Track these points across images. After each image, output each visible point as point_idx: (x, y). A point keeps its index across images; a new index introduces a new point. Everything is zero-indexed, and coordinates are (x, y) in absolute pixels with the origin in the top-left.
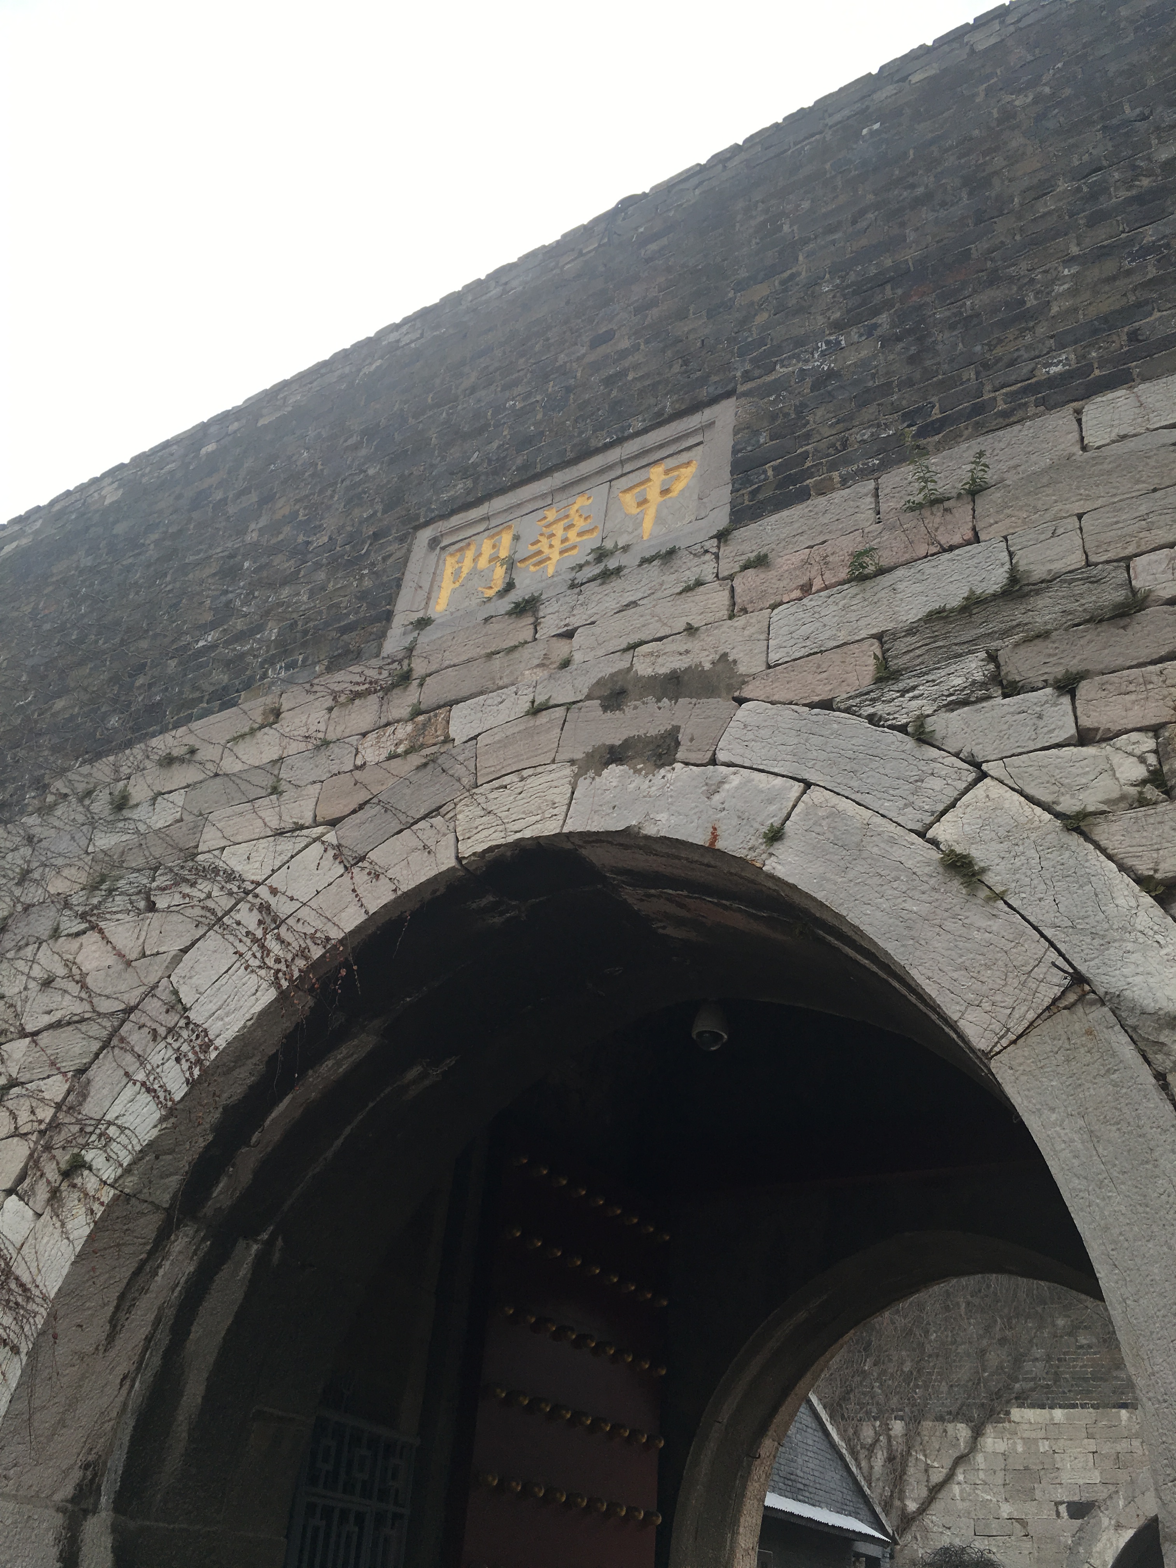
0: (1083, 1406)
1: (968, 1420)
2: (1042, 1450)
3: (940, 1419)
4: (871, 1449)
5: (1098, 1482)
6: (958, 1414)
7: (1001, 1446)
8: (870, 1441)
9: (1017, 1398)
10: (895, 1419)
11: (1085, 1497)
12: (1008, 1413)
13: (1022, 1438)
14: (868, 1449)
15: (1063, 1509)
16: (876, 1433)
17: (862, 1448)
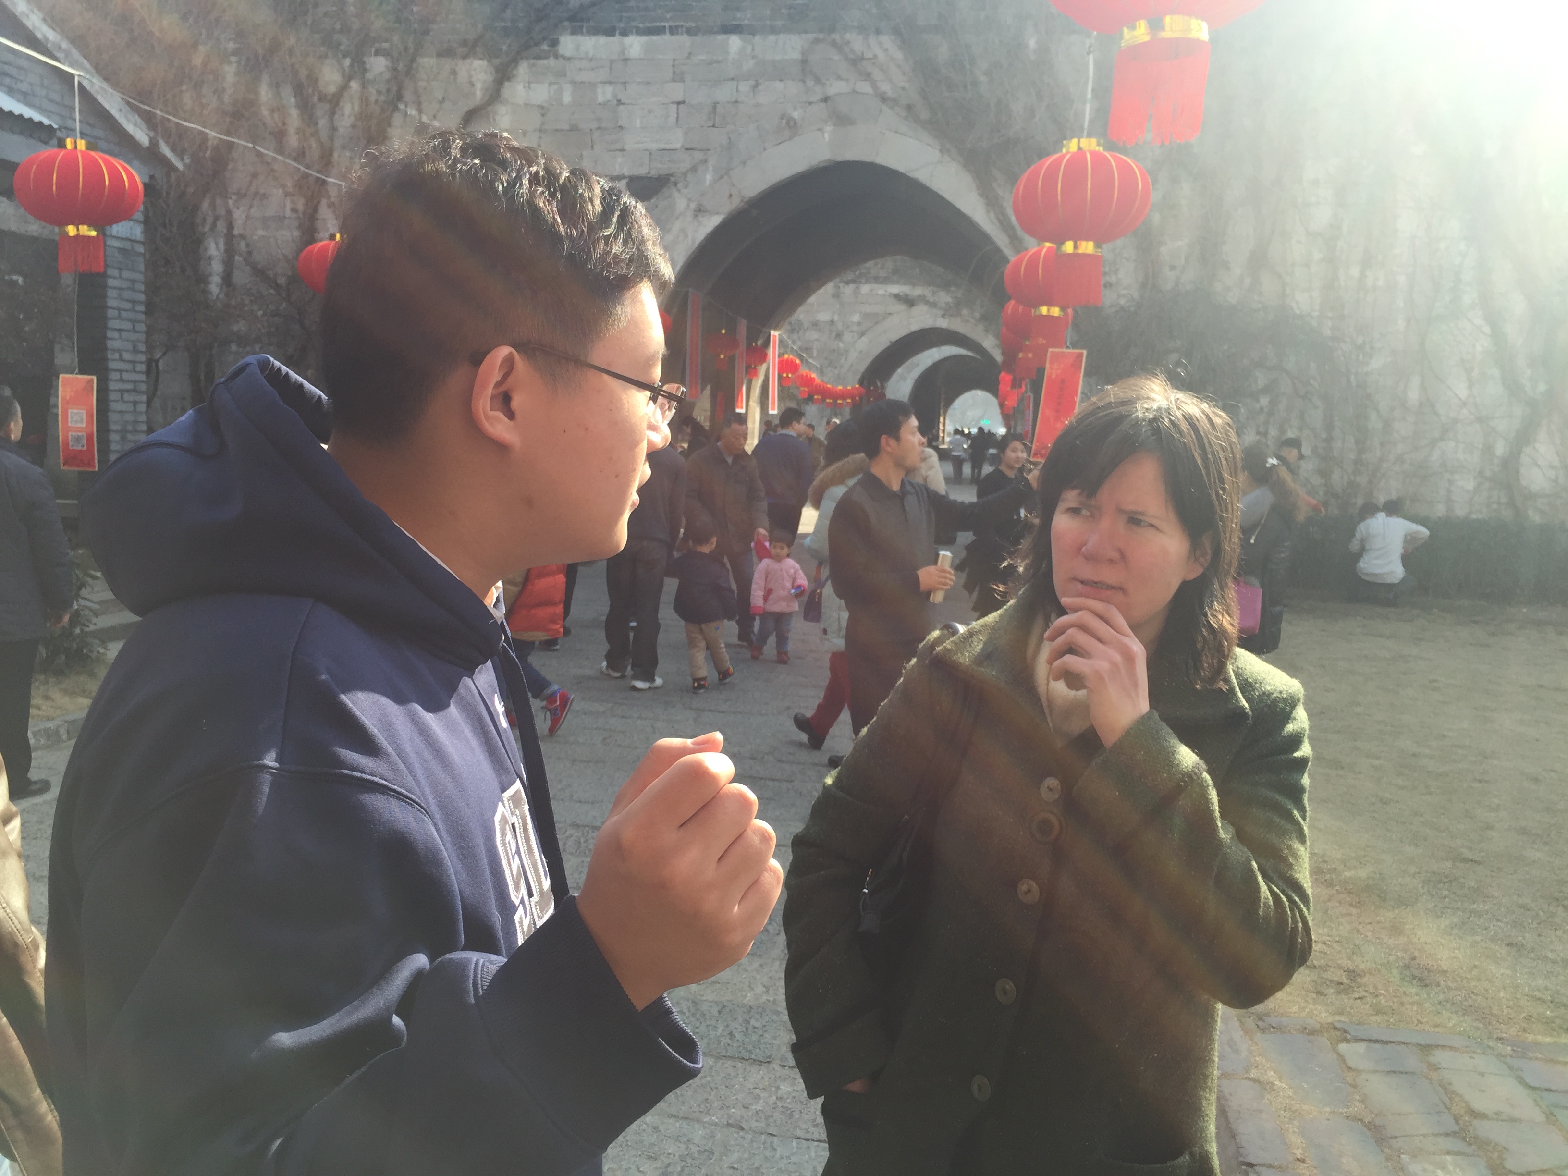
0: (673, 31)
1: (491, 54)
2: (600, 99)
3: (447, 53)
4: (335, 101)
5: (678, 145)
6: (475, 43)
7: (541, 93)
8: (332, 89)
9: (572, 19)
10: (377, 54)
11: (658, 168)
12: (555, 43)
13: (573, 83)
14: (330, 102)
16: (343, 76)
17: (320, 100)
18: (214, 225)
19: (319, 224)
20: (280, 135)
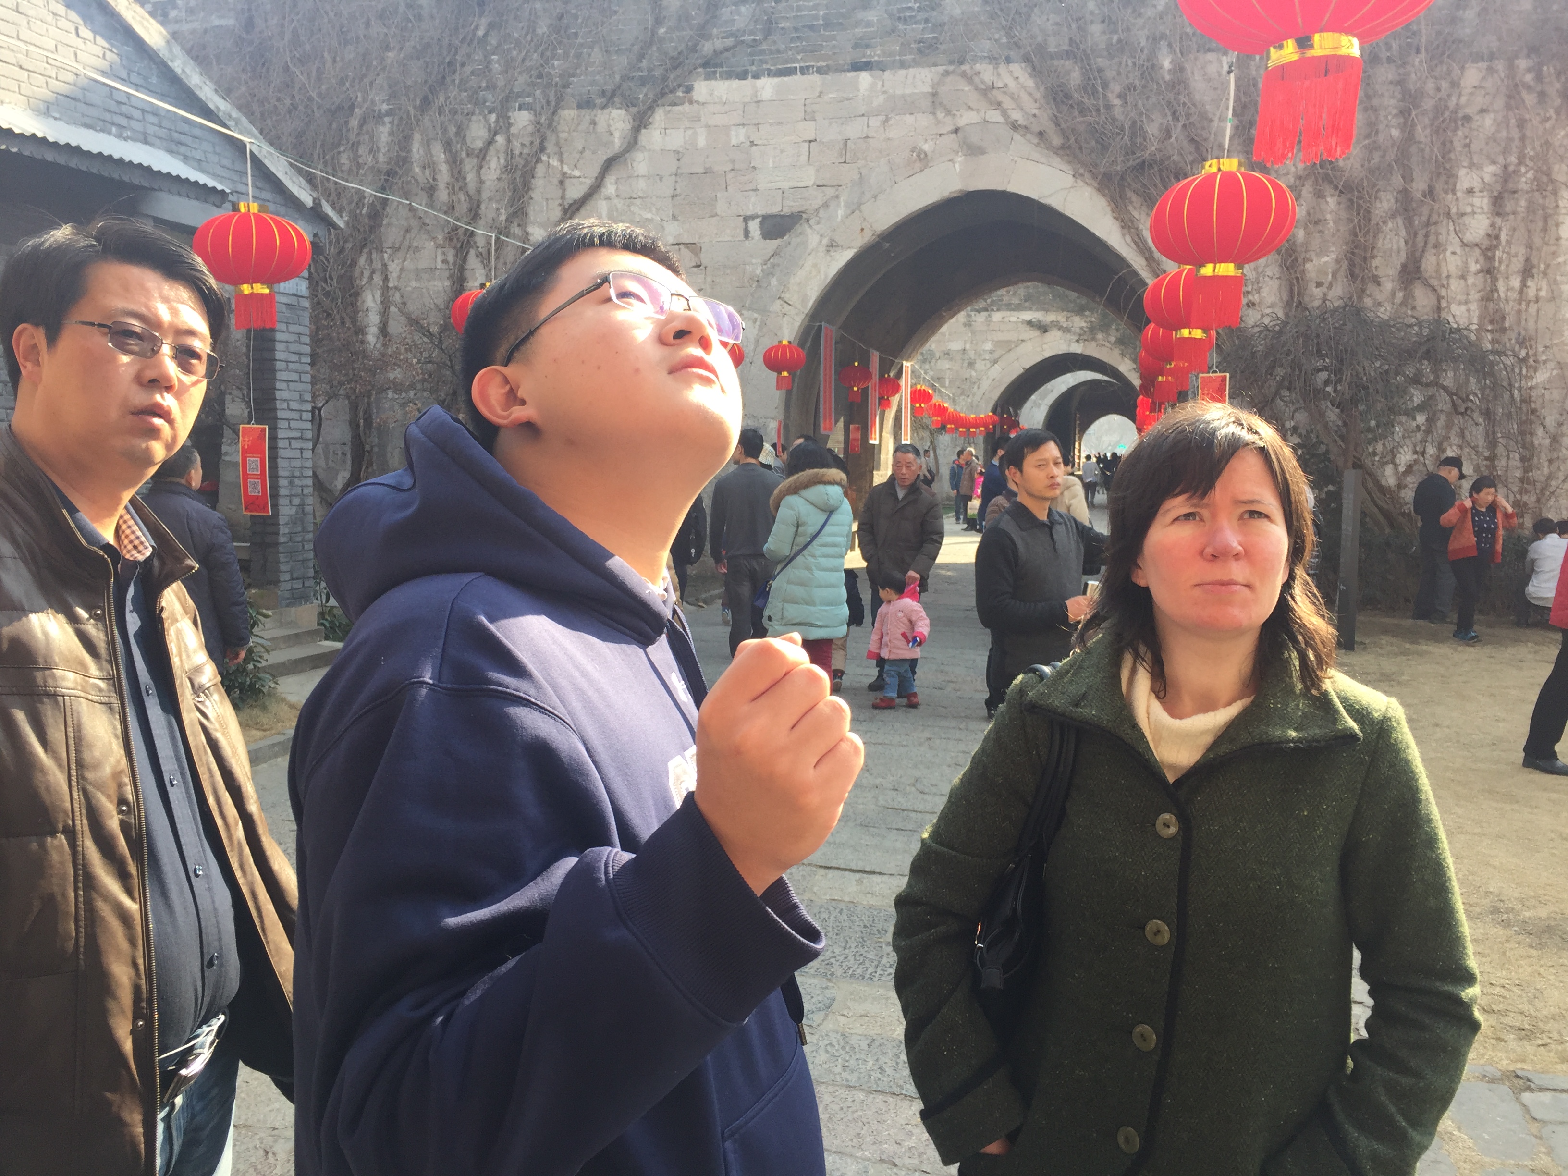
0: (804, 71)
1: (629, 102)
2: (734, 141)
3: (586, 104)
4: (482, 155)
5: (810, 183)
6: (613, 95)
7: (676, 139)
8: (479, 144)
9: (705, 65)
10: (520, 109)
11: (790, 206)
12: (689, 89)
13: (708, 126)
14: (478, 156)
15: (754, 226)
16: (489, 131)
17: (468, 155)
18: (371, 278)
19: (467, 274)
20: (431, 190)
